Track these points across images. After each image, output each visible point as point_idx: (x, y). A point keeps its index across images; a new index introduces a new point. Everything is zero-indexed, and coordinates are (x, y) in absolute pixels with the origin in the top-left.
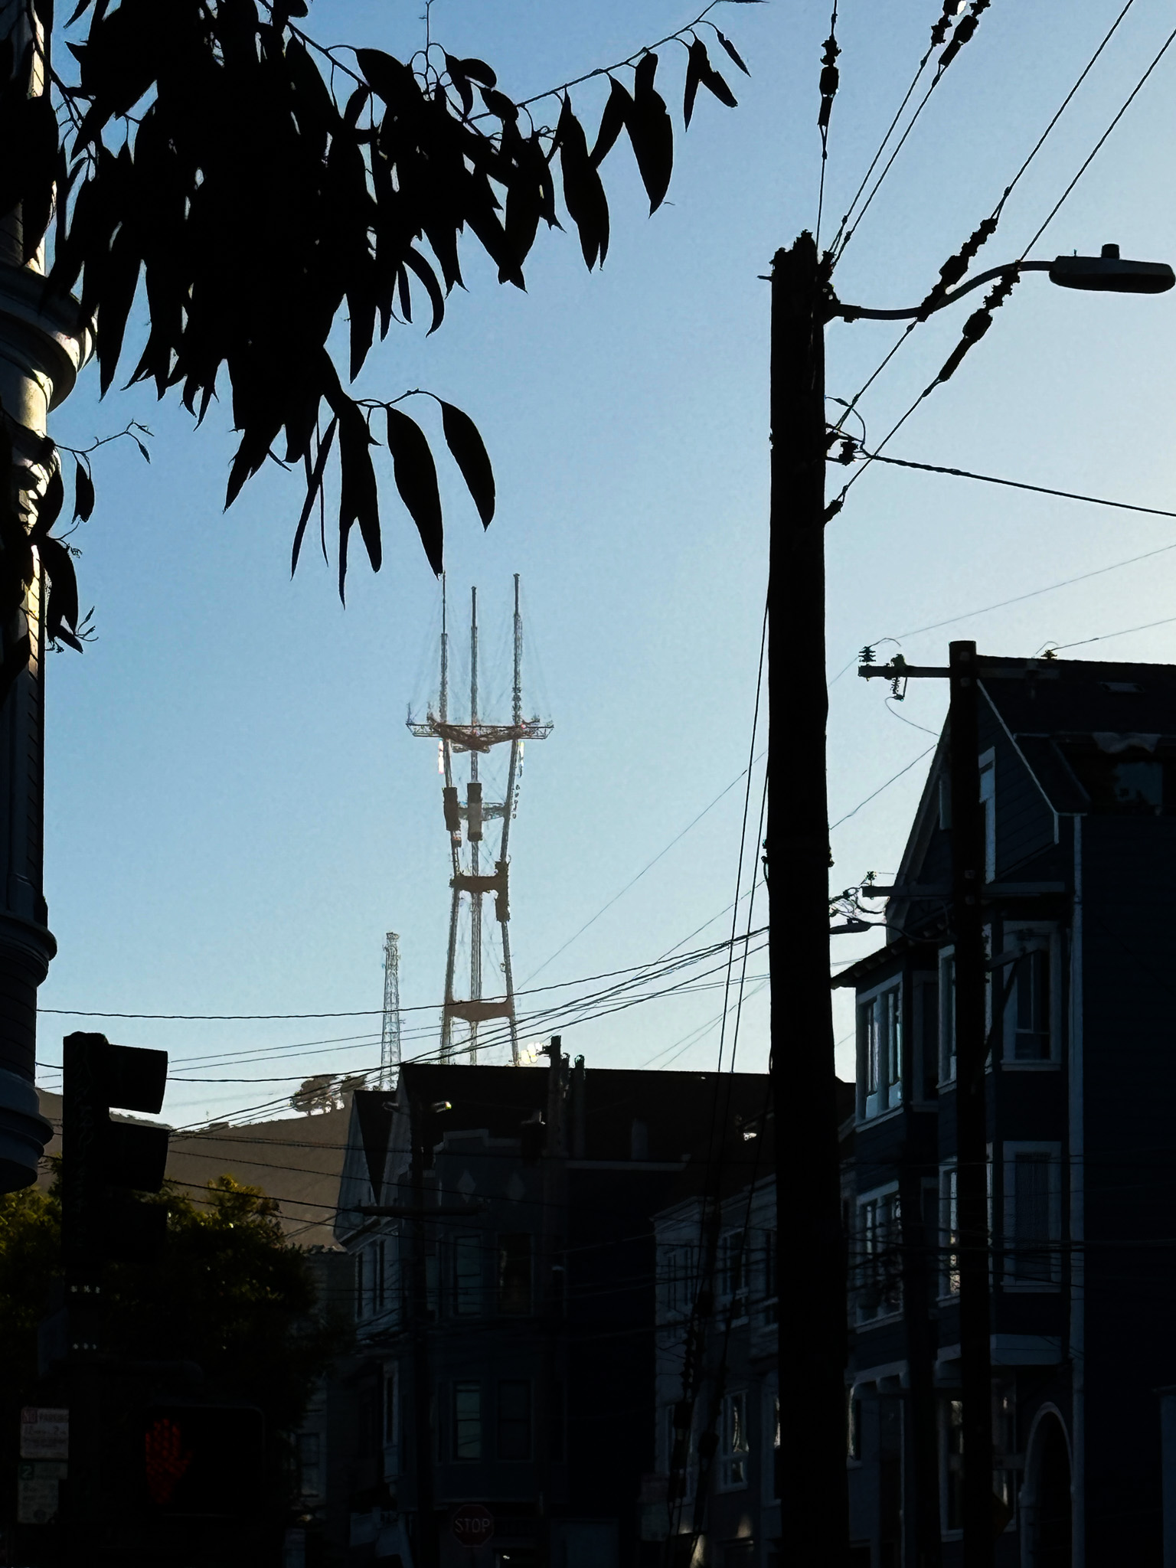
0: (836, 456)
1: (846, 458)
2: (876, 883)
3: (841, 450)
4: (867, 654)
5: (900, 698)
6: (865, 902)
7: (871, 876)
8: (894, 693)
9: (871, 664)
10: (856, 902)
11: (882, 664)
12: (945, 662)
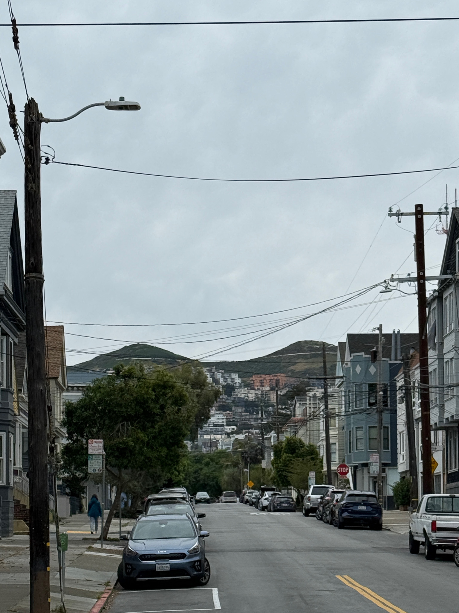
0: (44, 162)
1: (47, 162)
2: (394, 277)
3: (45, 160)
4: (390, 210)
5: (400, 222)
6: (391, 283)
7: (393, 275)
8: (398, 220)
9: (392, 212)
10: (389, 284)
11: (395, 212)
12: (414, 211)
